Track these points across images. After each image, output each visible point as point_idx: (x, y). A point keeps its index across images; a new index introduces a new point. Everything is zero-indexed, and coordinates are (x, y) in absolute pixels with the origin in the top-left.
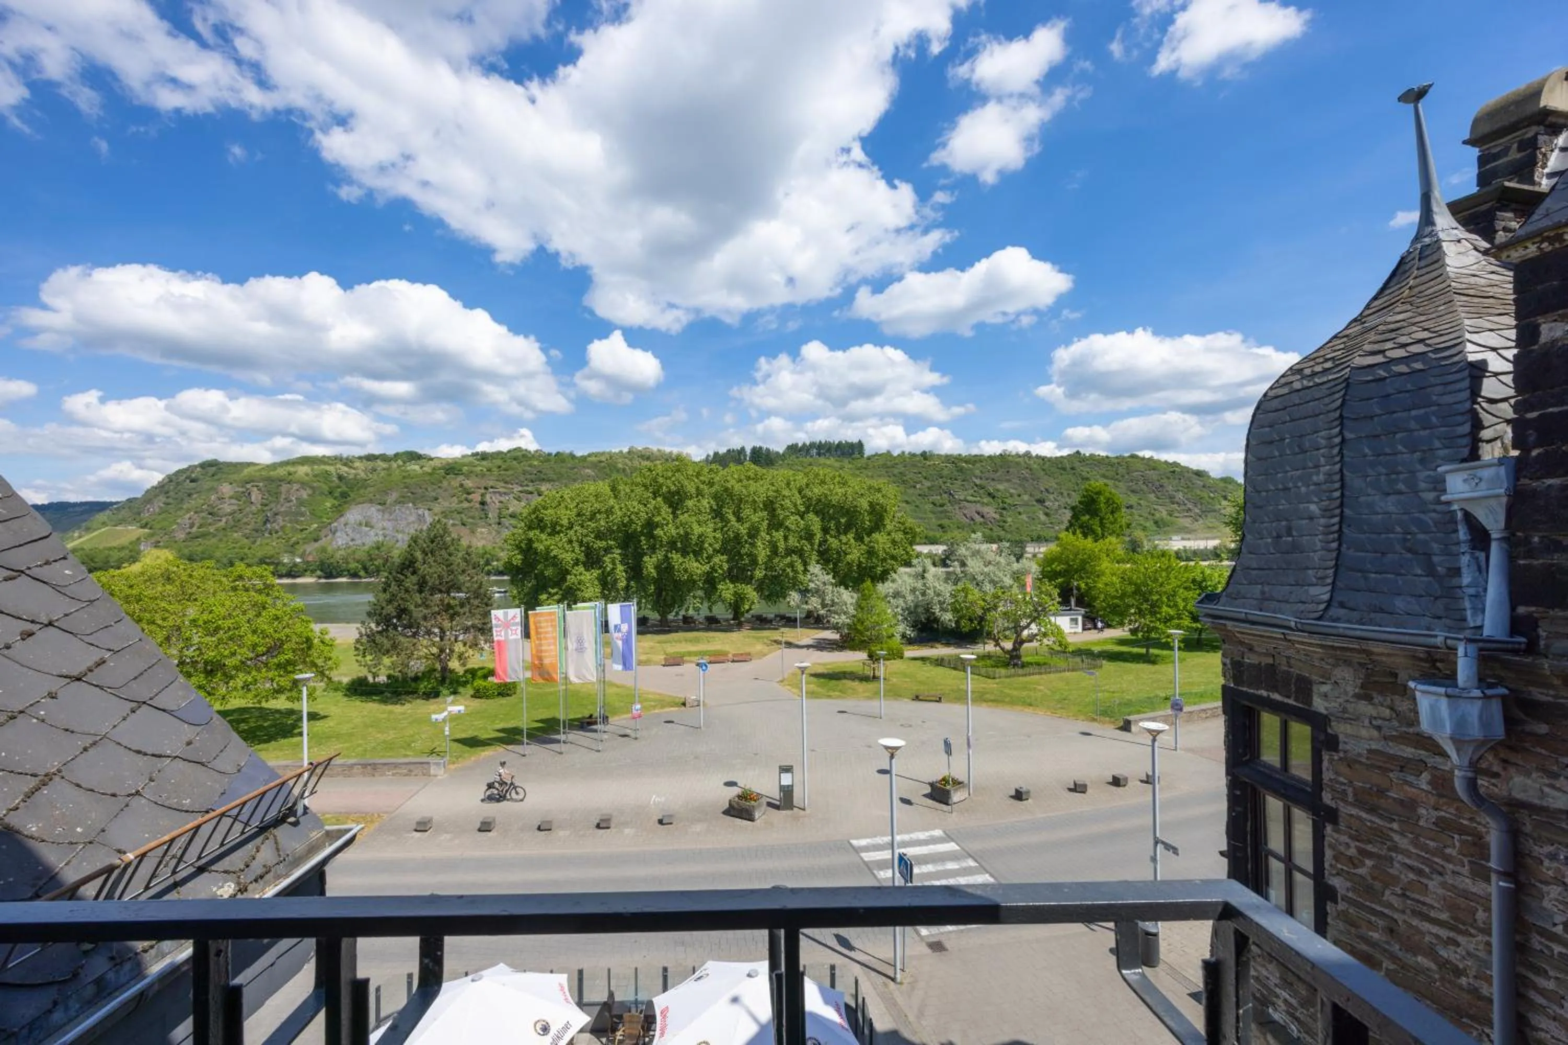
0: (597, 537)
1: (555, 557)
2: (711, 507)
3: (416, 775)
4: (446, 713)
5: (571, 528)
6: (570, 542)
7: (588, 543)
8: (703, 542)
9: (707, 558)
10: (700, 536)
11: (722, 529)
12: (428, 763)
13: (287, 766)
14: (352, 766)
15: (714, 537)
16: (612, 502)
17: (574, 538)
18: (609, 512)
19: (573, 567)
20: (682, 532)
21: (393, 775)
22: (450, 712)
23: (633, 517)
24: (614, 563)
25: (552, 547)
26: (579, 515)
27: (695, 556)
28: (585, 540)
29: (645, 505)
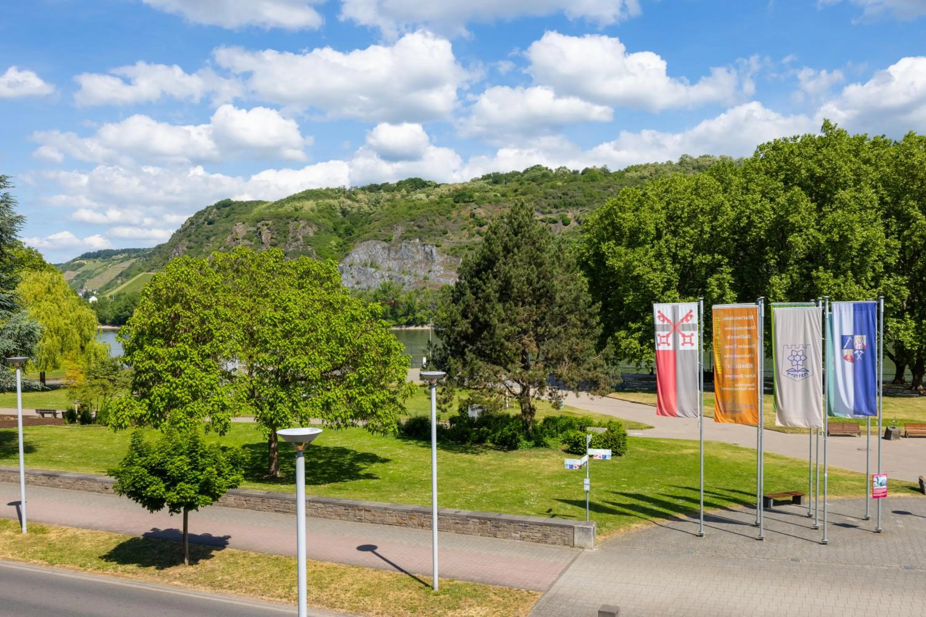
0: (697, 249)
1: (639, 276)
2: (881, 199)
3: (554, 543)
4: (585, 458)
5: (659, 236)
6: (658, 256)
7: (684, 258)
8: (868, 253)
9: (873, 279)
10: (864, 244)
11: (900, 232)
12: (572, 527)
13: (386, 509)
14: (467, 519)
15: (887, 246)
16: (720, 197)
17: (665, 251)
18: (716, 211)
19: (663, 293)
20: (836, 238)
21: (522, 538)
22: (591, 456)
23: (754, 218)
24: (720, 286)
25: (636, 263)
26: (670, 218)
27: (855, 275)
28: (680, 254)
29: (772, 200)
